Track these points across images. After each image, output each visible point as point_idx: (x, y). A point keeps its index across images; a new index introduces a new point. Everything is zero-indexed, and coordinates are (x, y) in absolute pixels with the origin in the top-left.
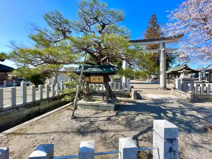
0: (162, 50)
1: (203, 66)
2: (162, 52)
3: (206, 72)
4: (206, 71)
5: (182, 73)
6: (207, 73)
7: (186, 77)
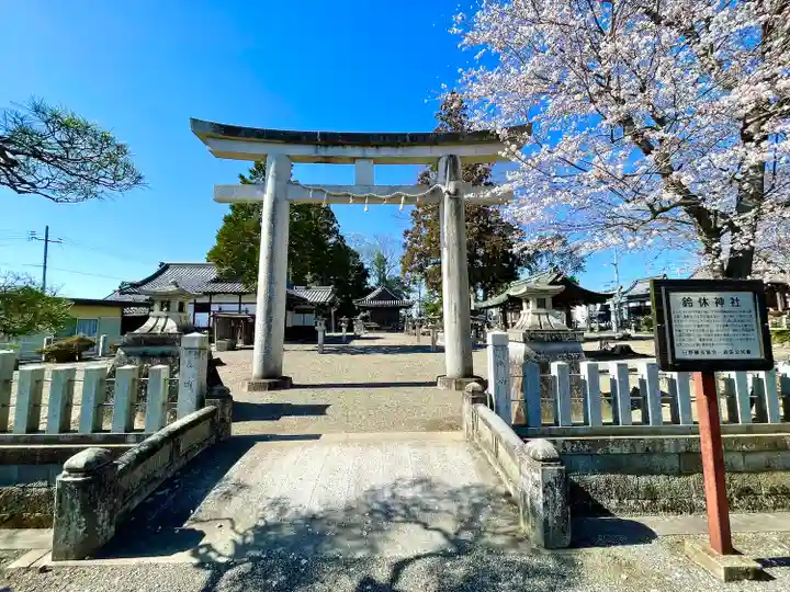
0: (444, 189)
1: (621, 283)
2: (447, 196)
3: (628, 302)
4: (631, 298)
5: (528, 302)
6: (632, 305)
7: (544, 319)
